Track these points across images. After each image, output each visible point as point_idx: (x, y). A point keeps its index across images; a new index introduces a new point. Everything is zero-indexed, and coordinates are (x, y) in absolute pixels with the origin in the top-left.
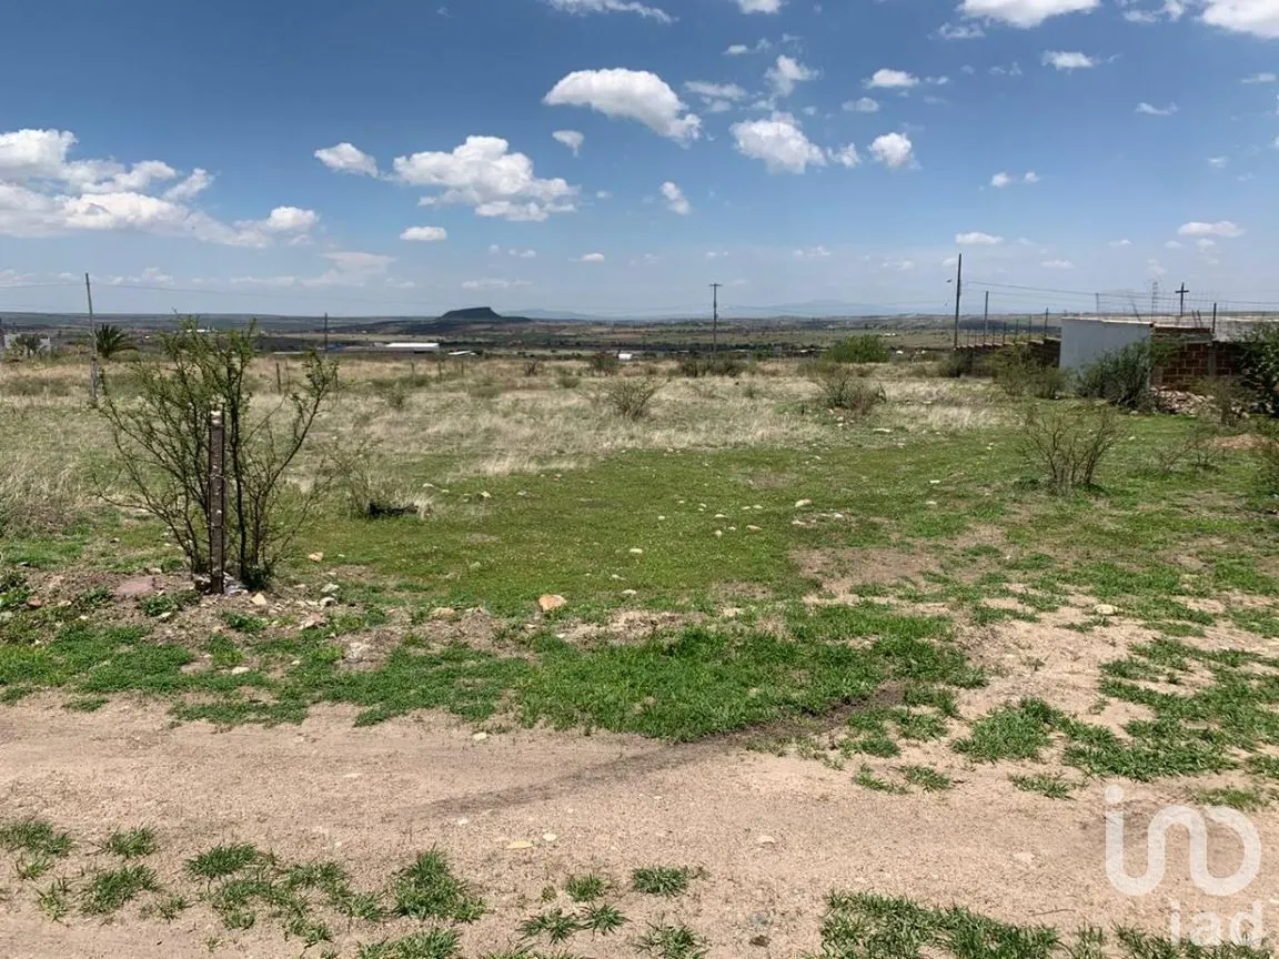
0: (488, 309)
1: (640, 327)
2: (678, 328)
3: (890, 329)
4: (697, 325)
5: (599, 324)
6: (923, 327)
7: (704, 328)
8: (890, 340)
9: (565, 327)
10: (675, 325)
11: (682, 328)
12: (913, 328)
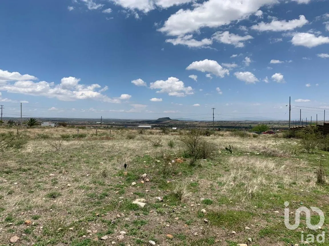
0: (169, 118)
1: (207, 122)
2: (217, 123)
3: (276, 124)
4: (222, 122)
5: (196, 122)
6: (286, 124)
7: (224, 123)
8: (276, 127)
9: (187, 122)
10: (216, 122)
11: (218, 123)
12: (283, 124)
